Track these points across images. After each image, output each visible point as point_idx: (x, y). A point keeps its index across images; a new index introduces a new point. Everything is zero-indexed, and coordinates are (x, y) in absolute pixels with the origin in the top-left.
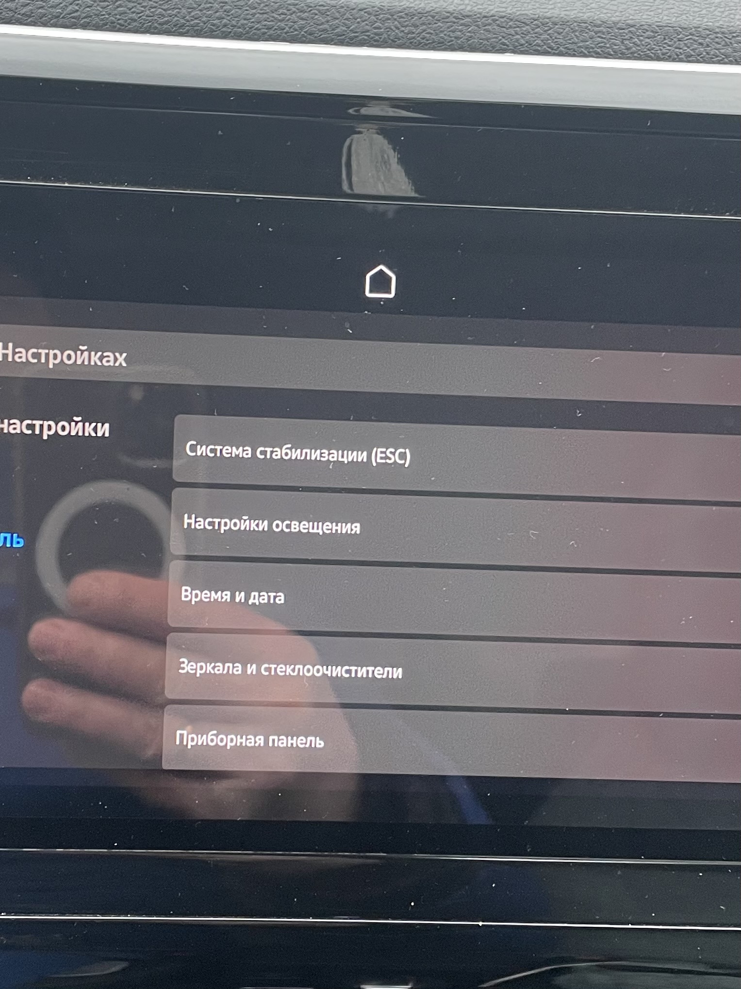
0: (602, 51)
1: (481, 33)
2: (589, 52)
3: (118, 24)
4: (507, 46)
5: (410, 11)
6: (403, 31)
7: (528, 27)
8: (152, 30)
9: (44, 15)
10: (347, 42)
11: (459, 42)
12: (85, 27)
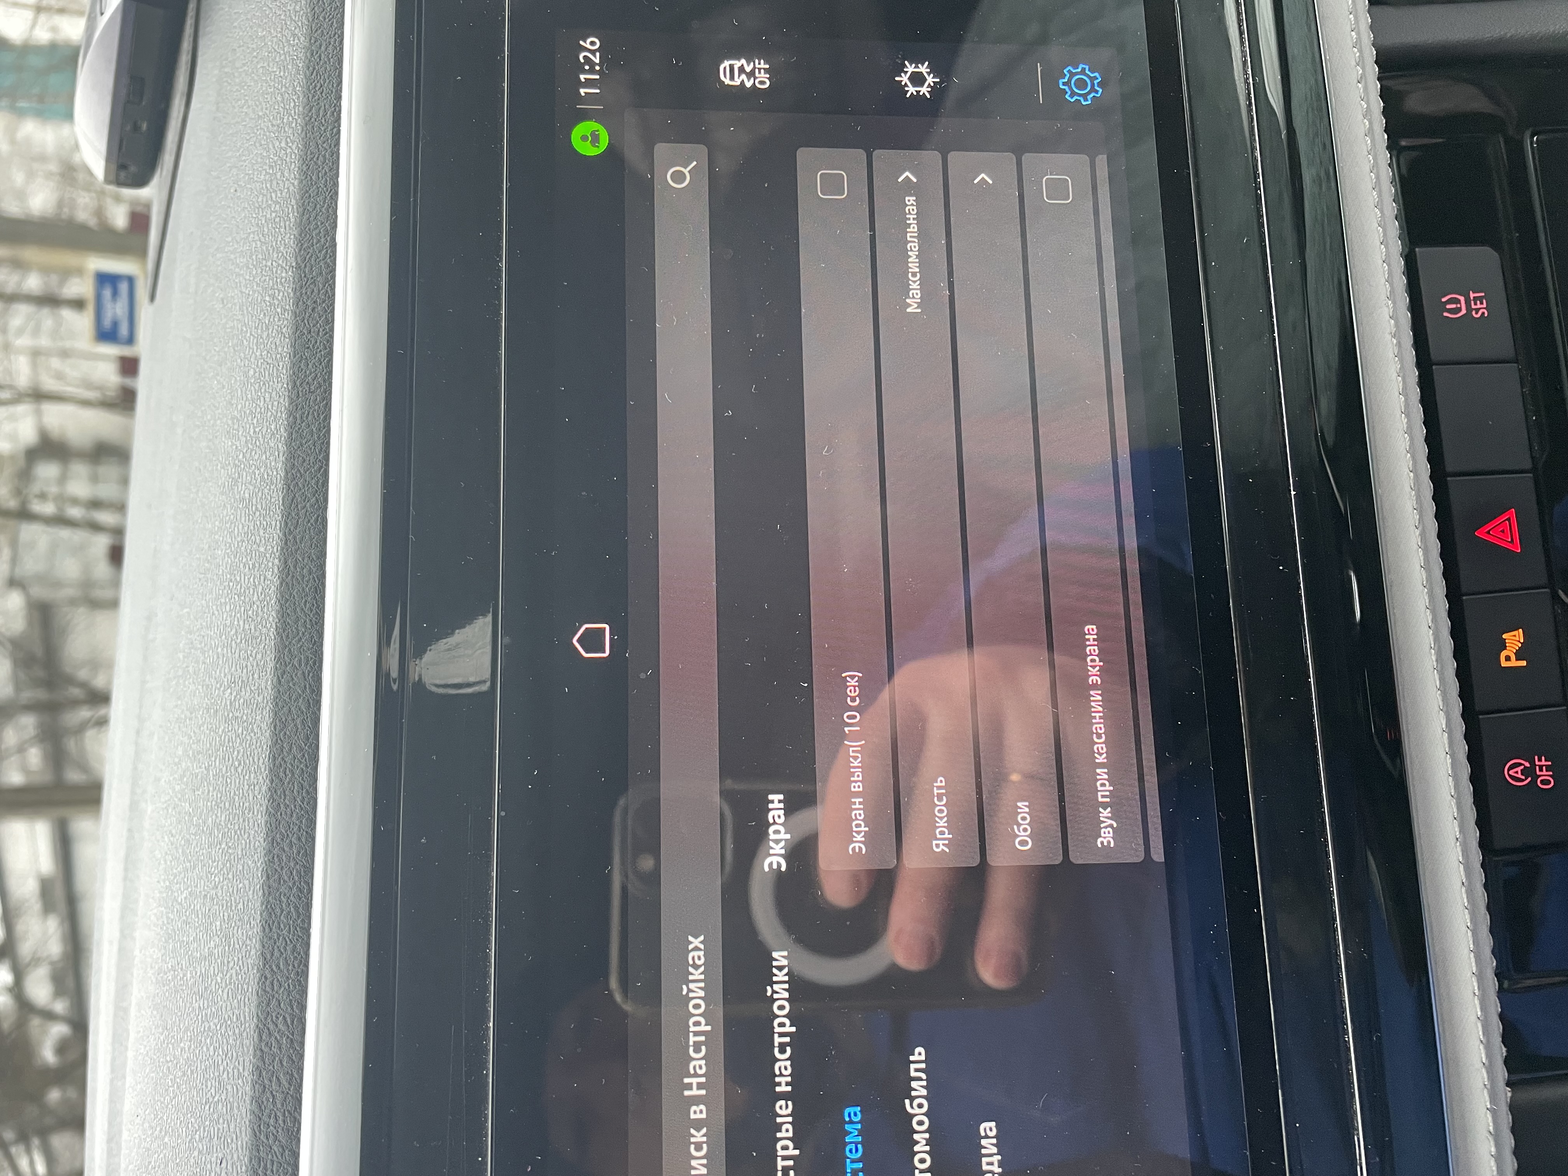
0: (323, 413)
1: (305, 547)
2: (324, 428)
3: (299, 966)
4: (318, 516)
5: (281, 626)
6: (303, 634)
7: (297, 495)
8: (306, 925)
9: (290, 1057)
10: (316, 695)
11: (314, 570)
12: (303, 1008)
